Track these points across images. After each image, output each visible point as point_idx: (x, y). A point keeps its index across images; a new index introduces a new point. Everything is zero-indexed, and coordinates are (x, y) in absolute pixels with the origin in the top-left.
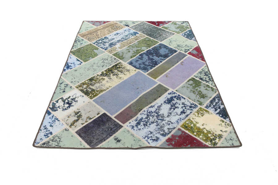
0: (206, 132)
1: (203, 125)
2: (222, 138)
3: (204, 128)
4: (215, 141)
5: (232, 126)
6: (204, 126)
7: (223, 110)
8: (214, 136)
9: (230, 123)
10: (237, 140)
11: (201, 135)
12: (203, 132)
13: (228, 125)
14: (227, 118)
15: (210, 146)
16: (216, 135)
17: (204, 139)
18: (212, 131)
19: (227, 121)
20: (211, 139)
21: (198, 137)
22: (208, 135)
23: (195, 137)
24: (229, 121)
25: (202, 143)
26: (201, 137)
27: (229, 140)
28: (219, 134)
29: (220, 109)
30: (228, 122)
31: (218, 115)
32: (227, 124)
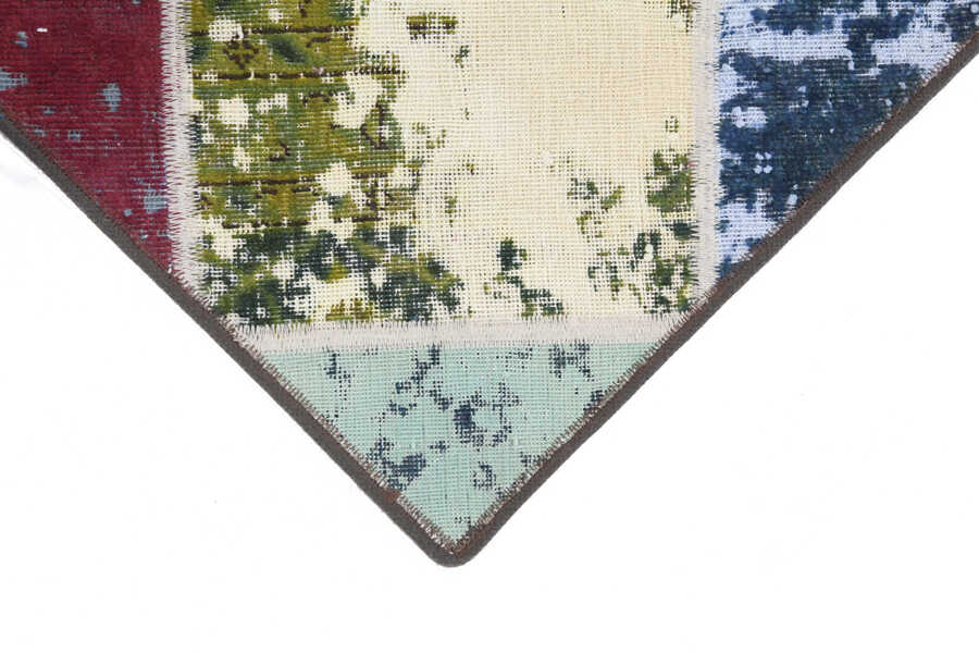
0: (350, 115)
1: (418, 27)
2: (410, 315)
3: (387, 72)
4: (309, 279)
5: (676, 318)
6: (417, 57)
7: (874, 86)
8: (367, 235)
9: (707, 279)
10: (507, 479)
11: (252, 102)
12: (323, 97)
13: (662, 275)
14: (774, 210)
15: (190, 271)
16: (398, 235)
17: (227, 157)
18: (416, 165)
19: (706, 231)
20: (299, 224)
21: (202, 92)
22: (322, 163)
23: (175, 50)
24: (741, 253)
25: (157, 179)
26: (234, 111)
27: (444, 404)
28: (435, 268)
29: (852, 45)
30: (709, 253)
31: (730, 83)
32: (670, 246)
